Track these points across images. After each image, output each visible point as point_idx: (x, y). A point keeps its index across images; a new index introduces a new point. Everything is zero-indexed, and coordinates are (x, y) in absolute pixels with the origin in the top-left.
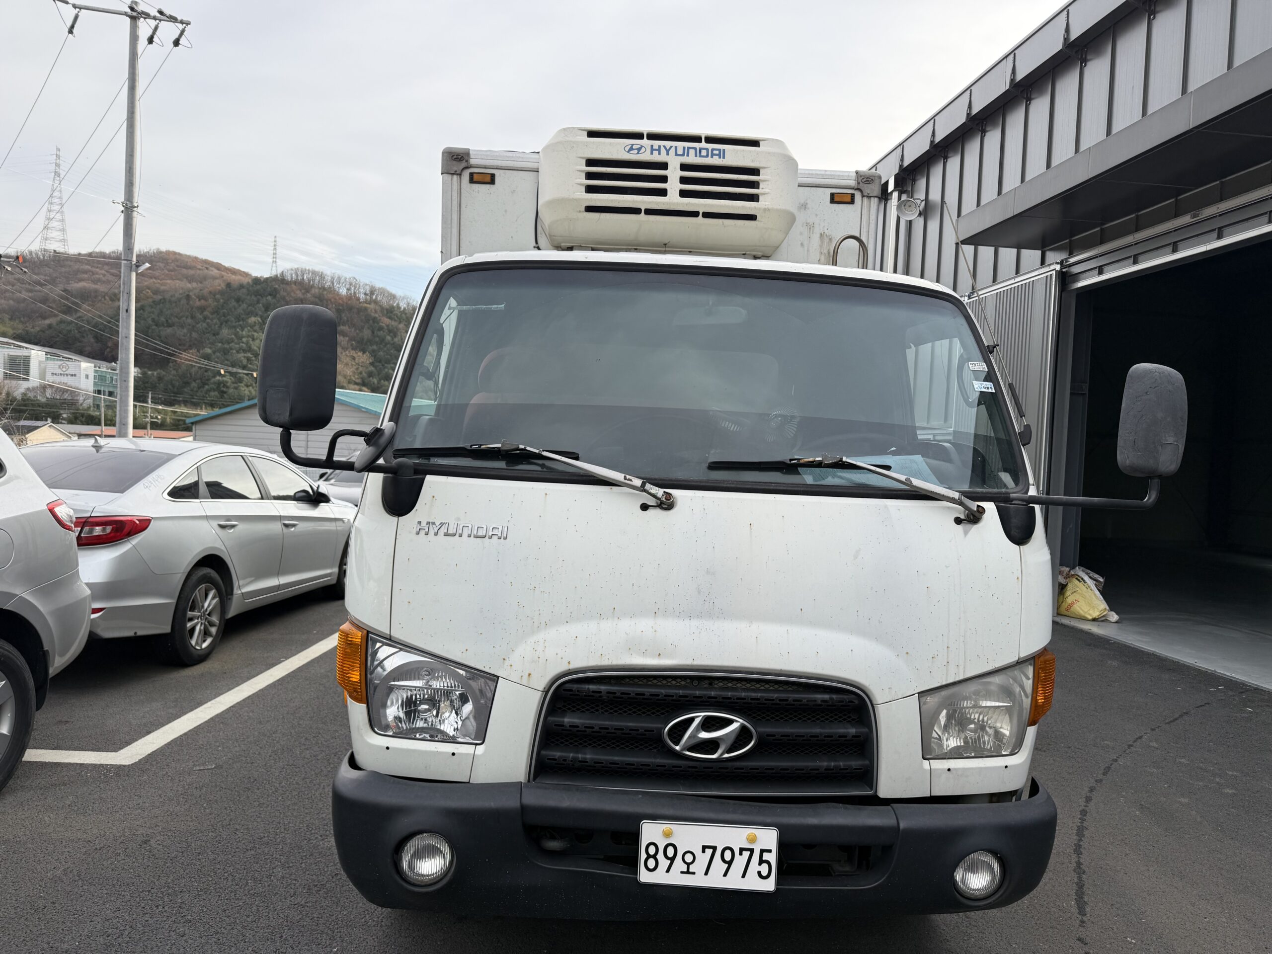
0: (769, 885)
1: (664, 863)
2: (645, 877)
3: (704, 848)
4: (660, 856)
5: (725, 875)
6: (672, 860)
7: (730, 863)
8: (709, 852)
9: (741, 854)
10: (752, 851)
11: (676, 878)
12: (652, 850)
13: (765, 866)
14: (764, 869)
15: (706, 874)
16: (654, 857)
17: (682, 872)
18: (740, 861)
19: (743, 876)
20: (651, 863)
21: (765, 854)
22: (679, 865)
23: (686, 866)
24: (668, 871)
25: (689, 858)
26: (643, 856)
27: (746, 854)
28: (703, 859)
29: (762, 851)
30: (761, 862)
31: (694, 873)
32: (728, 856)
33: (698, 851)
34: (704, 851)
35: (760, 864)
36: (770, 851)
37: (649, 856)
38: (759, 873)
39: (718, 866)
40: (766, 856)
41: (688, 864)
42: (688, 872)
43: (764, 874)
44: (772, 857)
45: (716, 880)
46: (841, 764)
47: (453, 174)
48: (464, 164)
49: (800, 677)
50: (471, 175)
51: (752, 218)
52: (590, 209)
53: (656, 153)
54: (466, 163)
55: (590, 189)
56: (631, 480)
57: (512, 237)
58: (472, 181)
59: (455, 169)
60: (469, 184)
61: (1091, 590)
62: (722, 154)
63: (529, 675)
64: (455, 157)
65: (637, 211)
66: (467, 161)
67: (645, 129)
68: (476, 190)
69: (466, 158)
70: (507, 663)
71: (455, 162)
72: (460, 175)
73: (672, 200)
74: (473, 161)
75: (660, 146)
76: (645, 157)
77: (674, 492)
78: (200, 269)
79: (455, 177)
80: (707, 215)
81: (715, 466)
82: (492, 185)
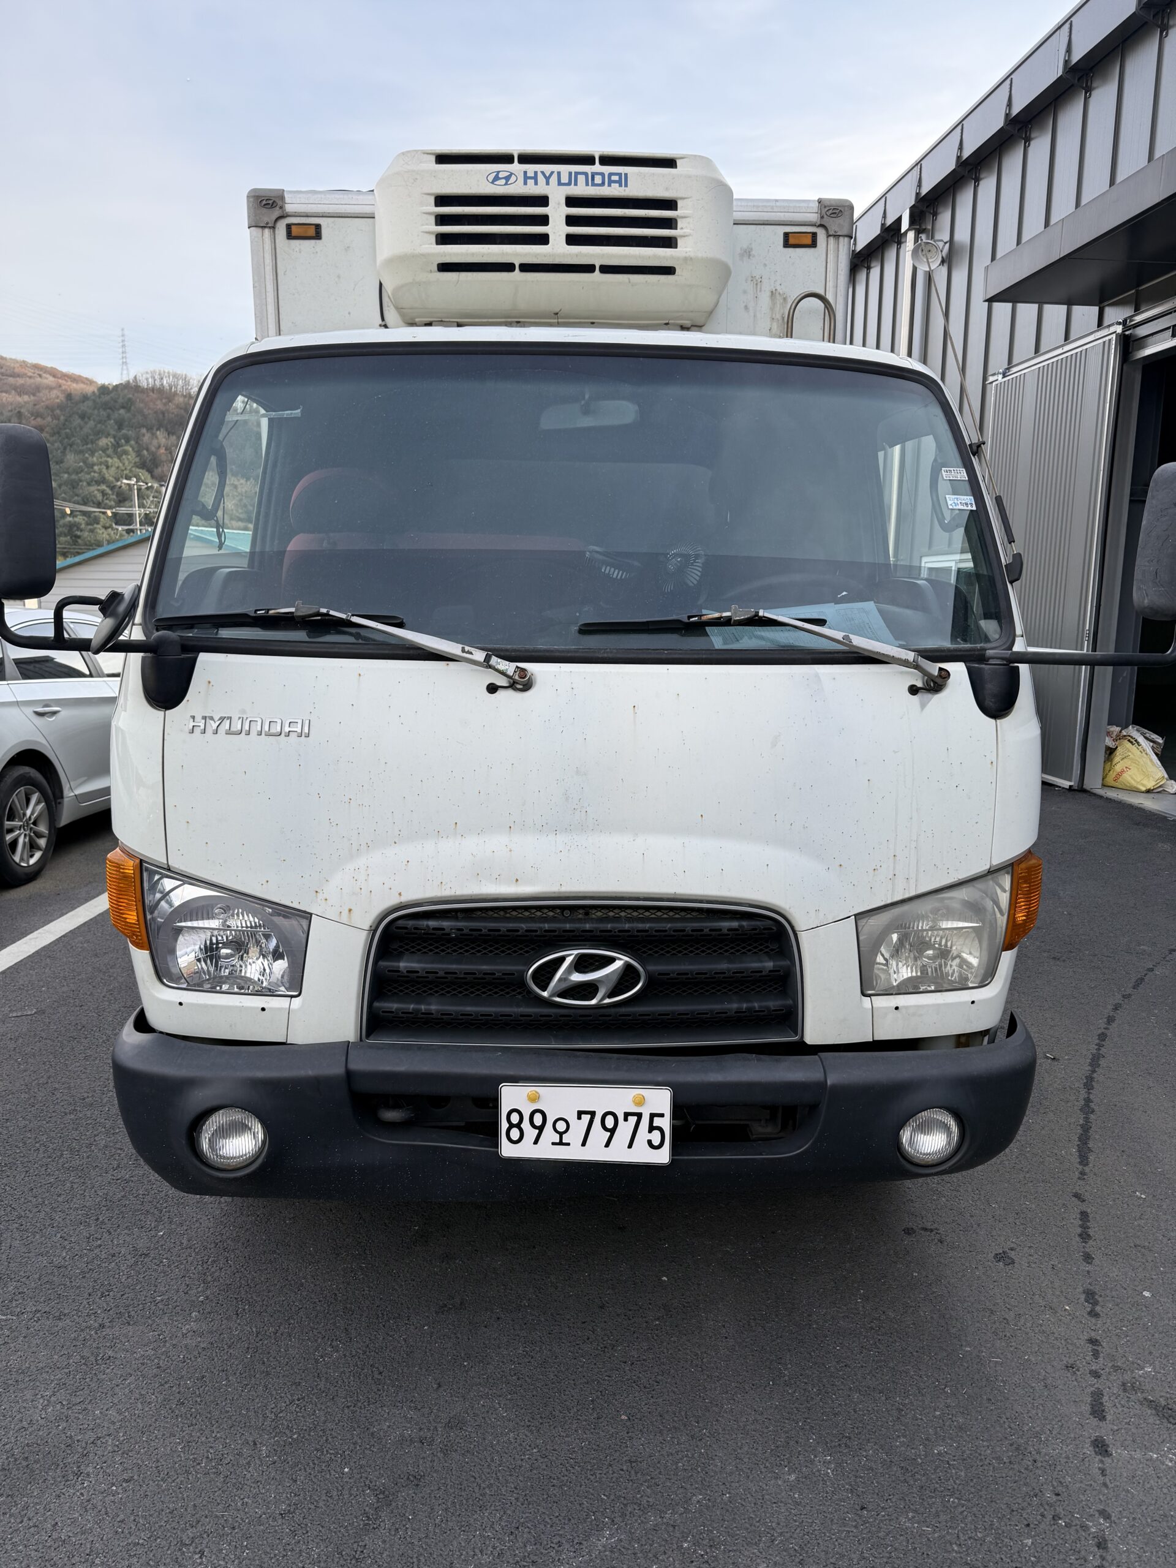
0: (663, 1156)
1: (530, 1133)
2: (508, 1150)
3: (580, 1114)
4: (526, 1125)
5: (607, 1145)
6: (541, 1129)
7: (612, 1131)
8: (586, 1118)
9: (626, 1119)
10: (639, 1116)
11: (546, 1150)
12: (515, 1118)
13: (657, 1133)
14: (656, 1137)
15: (584, 1144)
16: (518, 1126)
17: (553, 1144)
18: (625, 1129)
19: (630, 1146)
20: (515, 1134)
21: (656, 1119)
22: (549, 1135)
23: (558, 1135)
24: (536, 1142)
25: (561, 1126)
26: (505, 1125)
27: (633, 1120)
28: (578, 1128)
29: (652, 1116)
30: (651, 1128)
31: (568, 1144)
32: (610, 1122)
33: (572, 1118)
34: (579, 1118)
35: (650, 1131)
36: (662, 1115)
37: (511, 1126)
38: (650, 1142)
39: (598, 1135)
40: (657, 1122)
41: (561, 1134)
42: (561, 1143)
43: (656, 1143)
44: (665, 1123)
45: (596, 1151)
46: (756, 1005)
47: (263, 227)
48: (277, 213)
49: (701, 902)
50: (289, 227)
51: (669, 271)
52: (444, 267)
53: (531, 182)
54: (280, 211)
55: (443, 239)
56: (471, 653)
57: (349, 313)
58: (290, 236)
59: (266, 219)
60: (287, 241)
61: (1146, 754)
62: (623, 181)
63: (350, 910)
64: (264, 202)
65: (508, 267)
66: (281, 208)
67: (515, 147)
68: (297, 250)
69: (280, 203)
70: (320, 896)
71: (264, 210)
72: (273, 228)
73: (558, 250)
74: (289, 208)
75: (536, 173)
76: (516, 188)
77: (529, 666)
78: (30, 377)
79: (267, 231)
80: (606, 269)
81: (588, 629)
82: (318, 241)
